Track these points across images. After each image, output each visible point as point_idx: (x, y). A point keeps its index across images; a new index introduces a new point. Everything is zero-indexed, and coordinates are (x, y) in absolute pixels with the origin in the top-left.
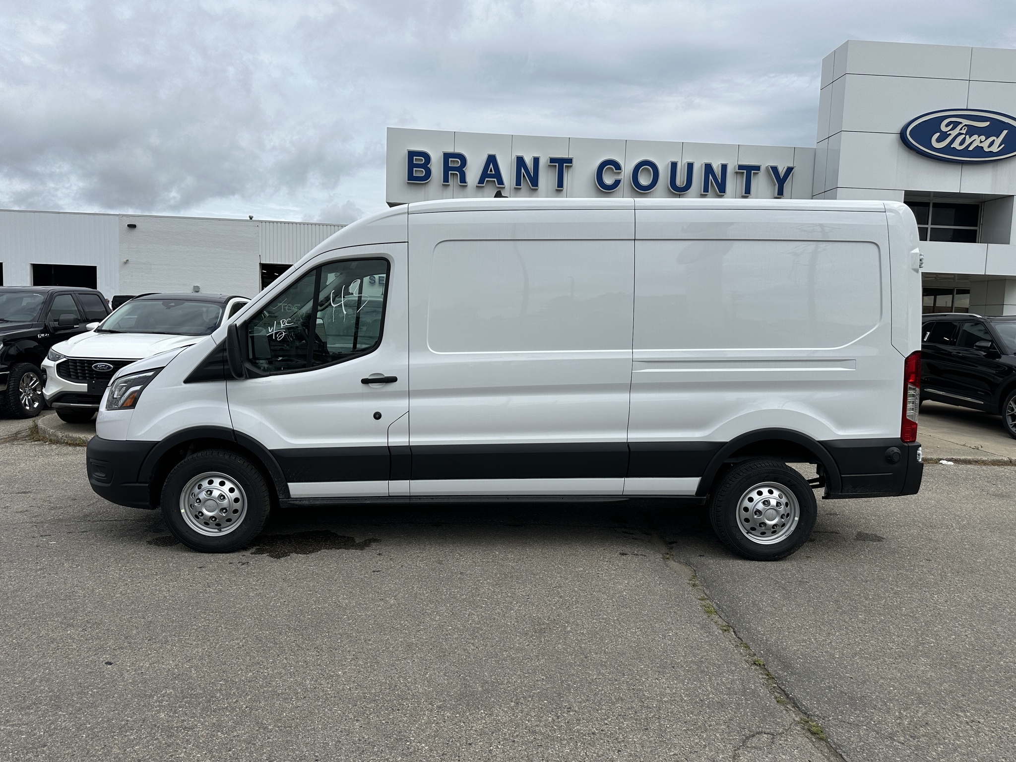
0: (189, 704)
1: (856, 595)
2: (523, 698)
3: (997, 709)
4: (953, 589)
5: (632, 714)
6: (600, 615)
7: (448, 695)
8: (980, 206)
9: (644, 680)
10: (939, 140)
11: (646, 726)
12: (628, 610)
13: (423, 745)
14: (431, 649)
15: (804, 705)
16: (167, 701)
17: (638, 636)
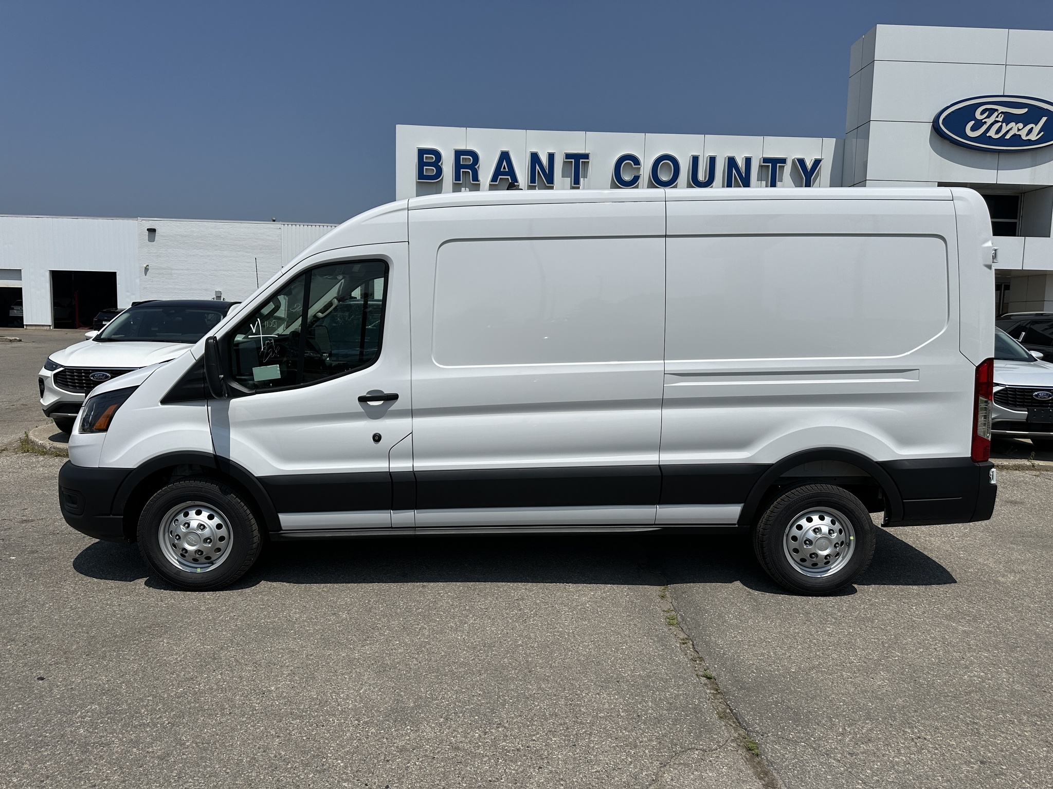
0: (111, 719)
1: (830, 607)
2: (454, 713)
3: (947, 725)
4: (934, 600)
5: (563, 730)
6: (556, 628)
7: (378, 711)
8: (1020, 197)
9: (584, 695)
10: (973, 129)
11: (574, 742)
12: (587, 623)
13: (339, 761)
14: (373, 664)
15: (745, 721)
16: (89, 717)
17: (589, 649)
